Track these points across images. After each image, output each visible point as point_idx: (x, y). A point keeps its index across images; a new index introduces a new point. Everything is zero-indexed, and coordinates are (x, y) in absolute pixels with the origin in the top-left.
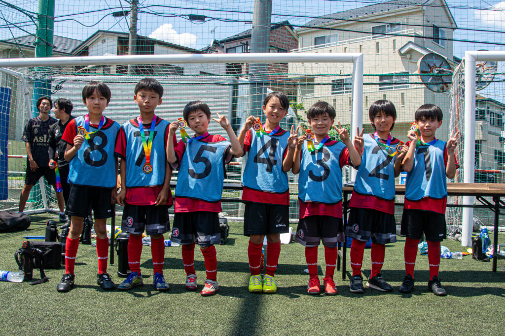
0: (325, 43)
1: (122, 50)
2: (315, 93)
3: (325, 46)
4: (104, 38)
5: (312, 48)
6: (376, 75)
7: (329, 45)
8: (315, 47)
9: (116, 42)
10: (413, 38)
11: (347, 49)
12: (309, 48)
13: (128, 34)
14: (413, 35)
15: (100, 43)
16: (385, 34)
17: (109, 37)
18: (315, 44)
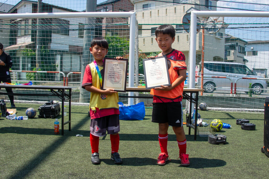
0: (148, 8)
1: (34, 11)
2: (142, 35)
3: (148, 9)
4: (25, 4)
5: (141, 10)
6: (175, 24)
7: (150, 9)
8: (143, 10)
9: (31, 7)
10: (194, 5)
11: (159, 11)
12: (139, 10)
13: (37, 2)
14: (194, 4)
15: (23, 7)
16: (180, 3)
17: (28, 3)
18: (143, 8)
